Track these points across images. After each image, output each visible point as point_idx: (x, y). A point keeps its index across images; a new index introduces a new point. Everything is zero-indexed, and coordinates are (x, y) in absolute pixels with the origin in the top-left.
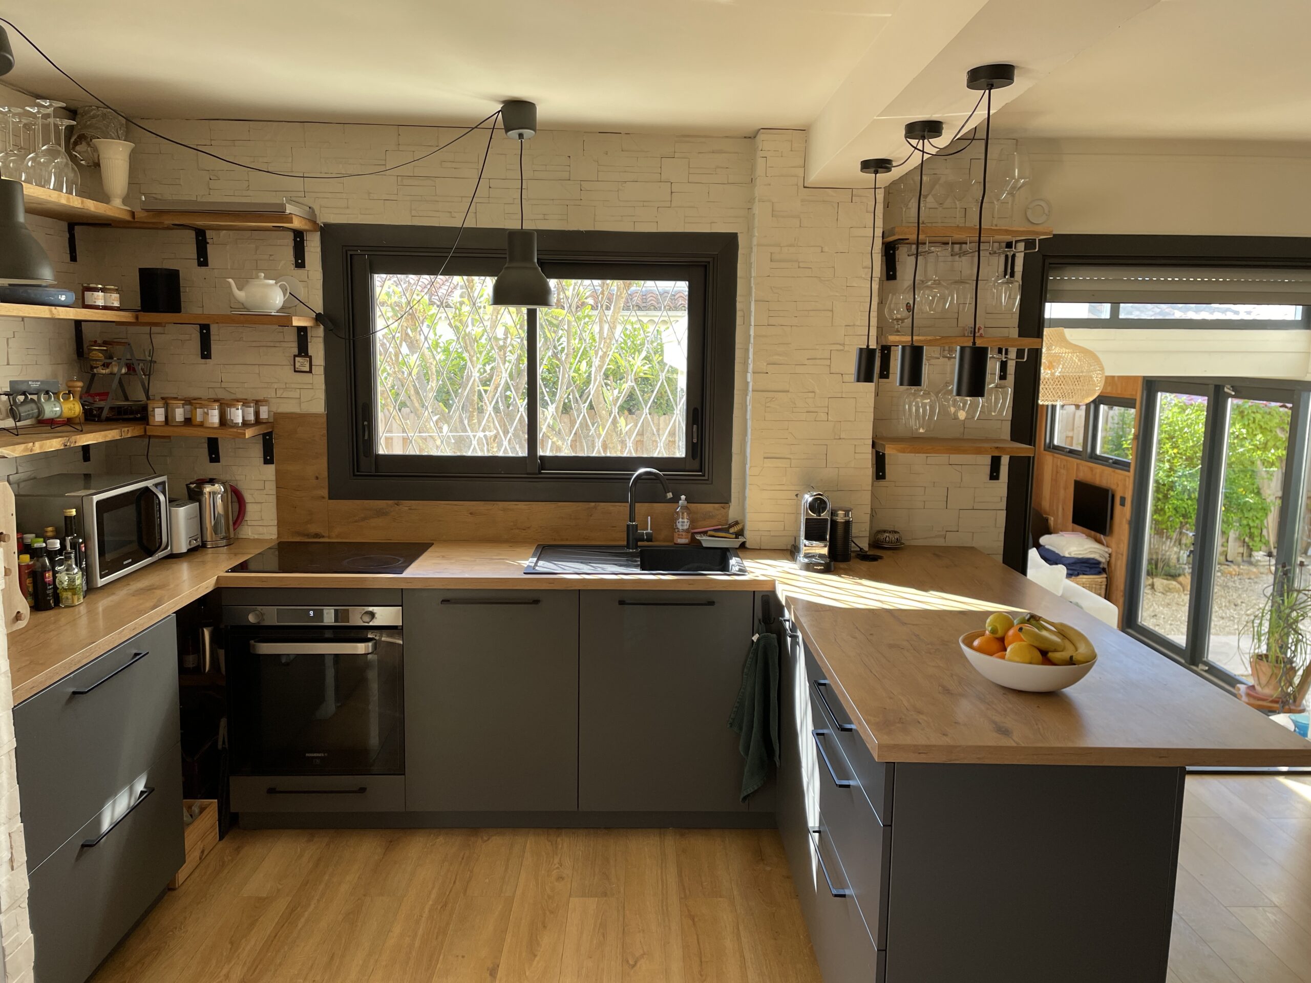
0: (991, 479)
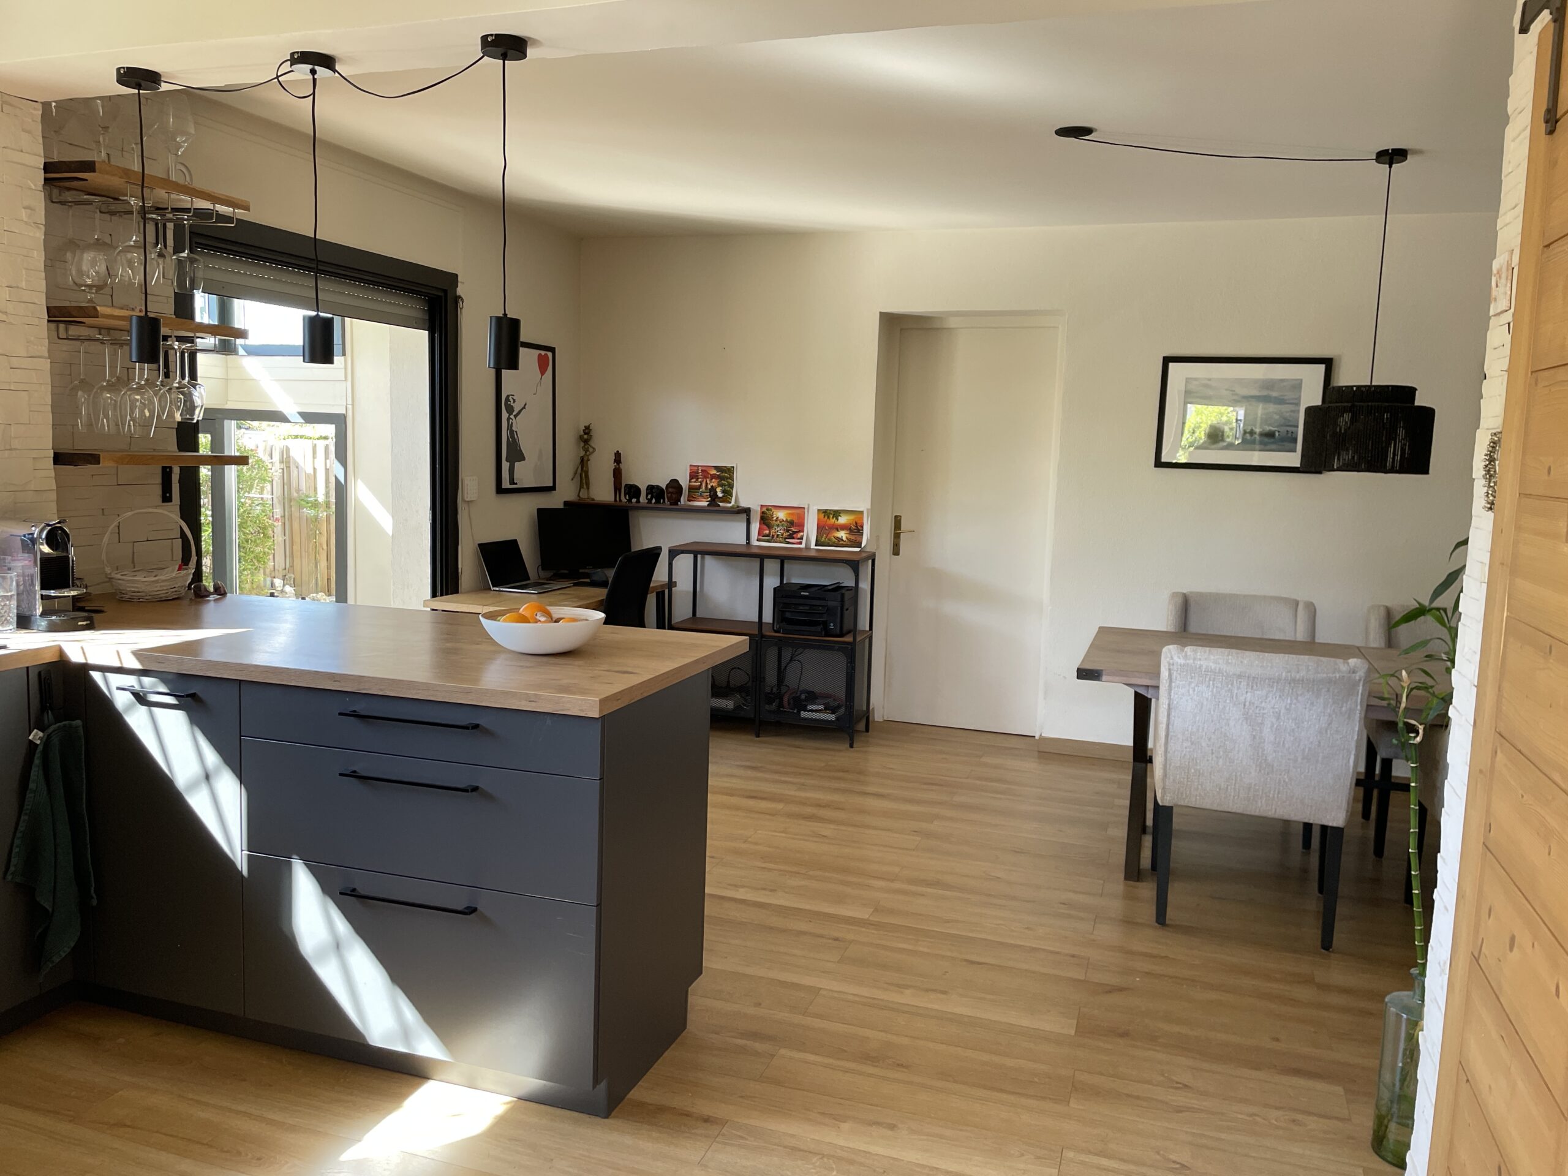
0: (163, 501)
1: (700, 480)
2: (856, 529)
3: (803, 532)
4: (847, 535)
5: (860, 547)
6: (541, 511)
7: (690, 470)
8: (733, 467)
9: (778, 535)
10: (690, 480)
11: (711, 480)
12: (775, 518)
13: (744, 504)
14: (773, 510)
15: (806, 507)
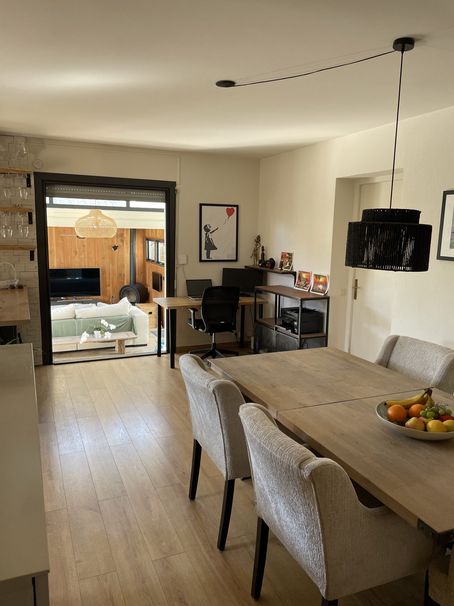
0: (31, 260)
1: (284, 259)
2: (325, 284)
3: (309, 284)
4: (322, 287)
5: (324, 293)
6: (224, 270)
7: (282, 254)
8: (292, 253)
9: (302, 285)
10: (281, 259)
11: (287, 259)
12: (302, 277)
13: (295, 270)
14: (302, 273)
15: (311, 273)
